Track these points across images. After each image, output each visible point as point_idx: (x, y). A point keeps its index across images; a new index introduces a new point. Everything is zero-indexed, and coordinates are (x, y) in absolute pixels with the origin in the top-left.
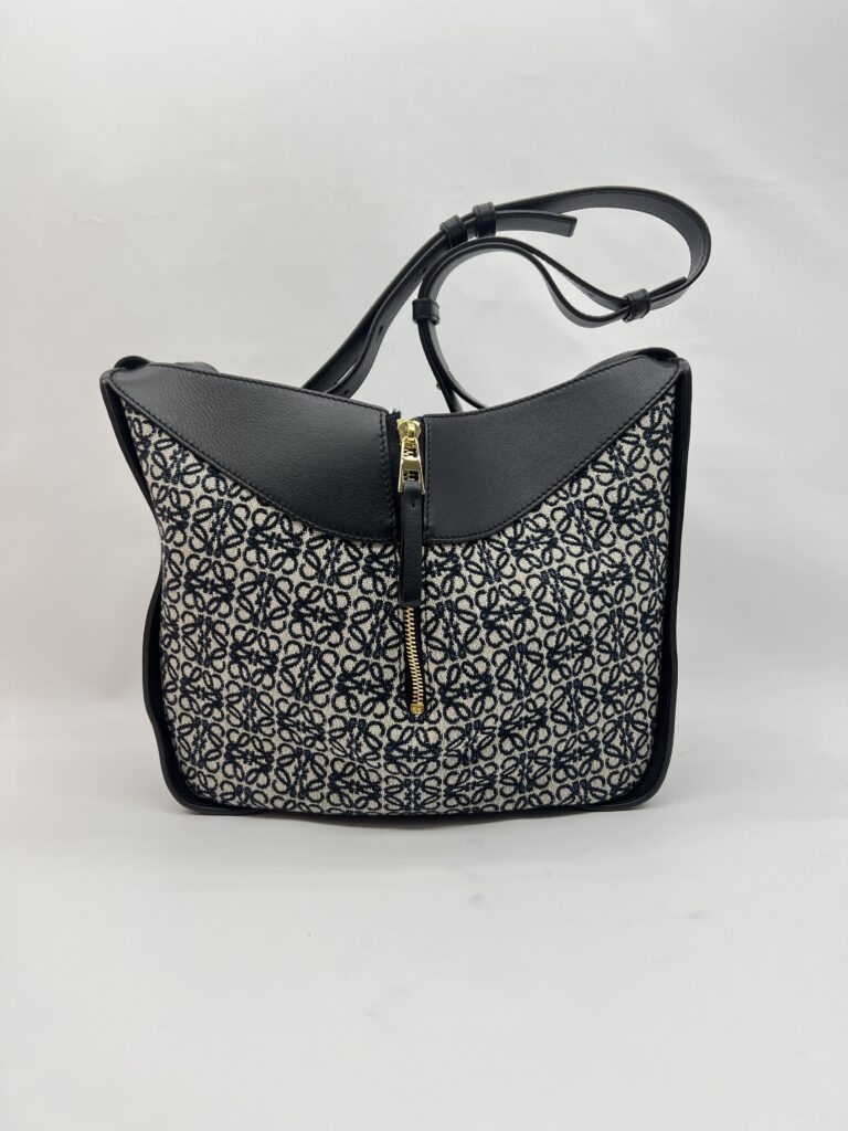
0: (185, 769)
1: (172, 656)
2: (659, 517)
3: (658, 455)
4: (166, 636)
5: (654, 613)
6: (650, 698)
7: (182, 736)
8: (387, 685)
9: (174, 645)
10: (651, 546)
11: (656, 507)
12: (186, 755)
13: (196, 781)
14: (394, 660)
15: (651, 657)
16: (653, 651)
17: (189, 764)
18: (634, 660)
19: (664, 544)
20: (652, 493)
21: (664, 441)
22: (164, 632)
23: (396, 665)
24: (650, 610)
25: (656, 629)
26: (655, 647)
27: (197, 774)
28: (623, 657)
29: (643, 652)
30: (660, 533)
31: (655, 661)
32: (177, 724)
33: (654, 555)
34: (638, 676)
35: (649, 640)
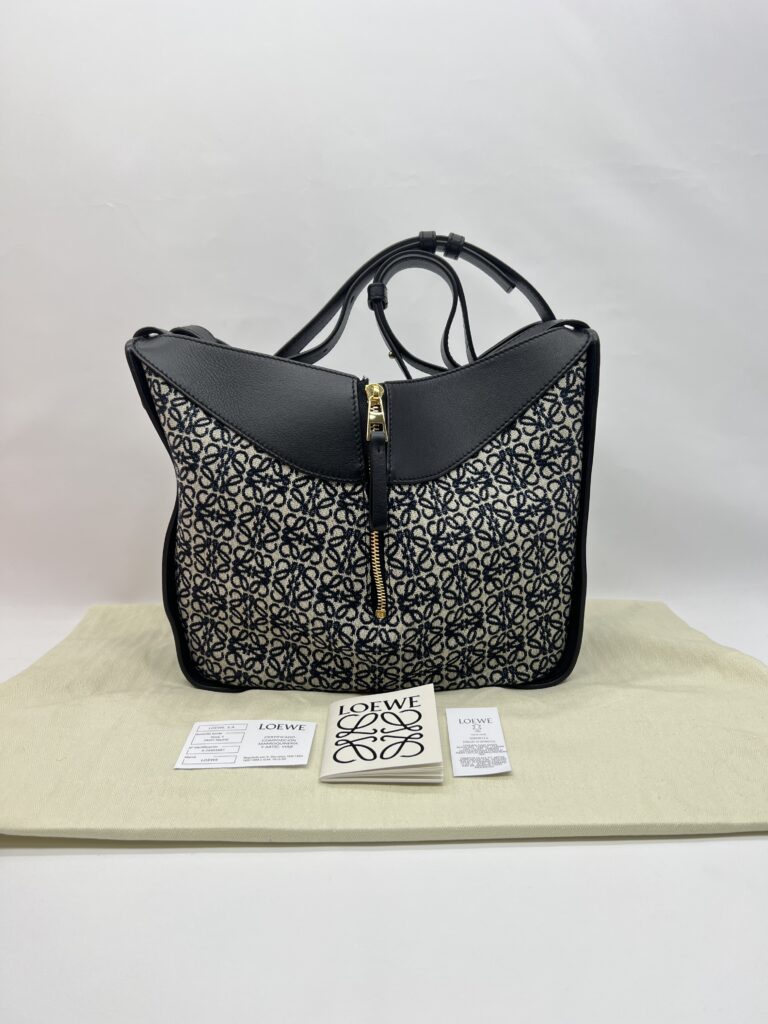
0: (195, 658)
1: (185, 569)
2: (574, 460)
3: (573, 410)
4: (181, 553)
5: (569, 536)
6: (565, 603)
7: (193, 632)
8: (357, 595)
9: (187, 560)
10: (568, 484)
11: (572, 452)
12: (196, 646)
13: (205, 667)
14: (362, 576)
15: (566, 571)
16: (568, 566)
17: (199, 654)
18: (552, 573)
19: (578, 481)
20: (569, 441)
21: (577, 398)
22: (179, 550)
23: (364, 579)
24: (566, 534)
25: (570, 549)
26: (569, 562)
27: (205, 662)
28: (544, 571)
29: (560, 566)
30: (575, 473)
31: (569, 573)
32: (189, 623)
33: (570, 491)
34: (555, 585)
35: (564, 557)
